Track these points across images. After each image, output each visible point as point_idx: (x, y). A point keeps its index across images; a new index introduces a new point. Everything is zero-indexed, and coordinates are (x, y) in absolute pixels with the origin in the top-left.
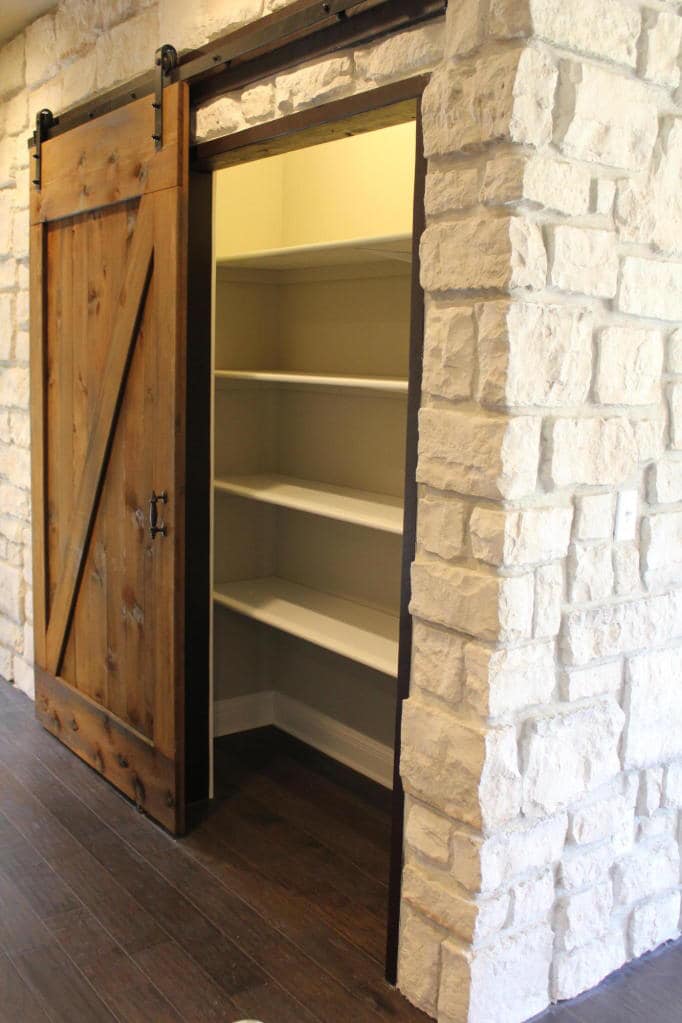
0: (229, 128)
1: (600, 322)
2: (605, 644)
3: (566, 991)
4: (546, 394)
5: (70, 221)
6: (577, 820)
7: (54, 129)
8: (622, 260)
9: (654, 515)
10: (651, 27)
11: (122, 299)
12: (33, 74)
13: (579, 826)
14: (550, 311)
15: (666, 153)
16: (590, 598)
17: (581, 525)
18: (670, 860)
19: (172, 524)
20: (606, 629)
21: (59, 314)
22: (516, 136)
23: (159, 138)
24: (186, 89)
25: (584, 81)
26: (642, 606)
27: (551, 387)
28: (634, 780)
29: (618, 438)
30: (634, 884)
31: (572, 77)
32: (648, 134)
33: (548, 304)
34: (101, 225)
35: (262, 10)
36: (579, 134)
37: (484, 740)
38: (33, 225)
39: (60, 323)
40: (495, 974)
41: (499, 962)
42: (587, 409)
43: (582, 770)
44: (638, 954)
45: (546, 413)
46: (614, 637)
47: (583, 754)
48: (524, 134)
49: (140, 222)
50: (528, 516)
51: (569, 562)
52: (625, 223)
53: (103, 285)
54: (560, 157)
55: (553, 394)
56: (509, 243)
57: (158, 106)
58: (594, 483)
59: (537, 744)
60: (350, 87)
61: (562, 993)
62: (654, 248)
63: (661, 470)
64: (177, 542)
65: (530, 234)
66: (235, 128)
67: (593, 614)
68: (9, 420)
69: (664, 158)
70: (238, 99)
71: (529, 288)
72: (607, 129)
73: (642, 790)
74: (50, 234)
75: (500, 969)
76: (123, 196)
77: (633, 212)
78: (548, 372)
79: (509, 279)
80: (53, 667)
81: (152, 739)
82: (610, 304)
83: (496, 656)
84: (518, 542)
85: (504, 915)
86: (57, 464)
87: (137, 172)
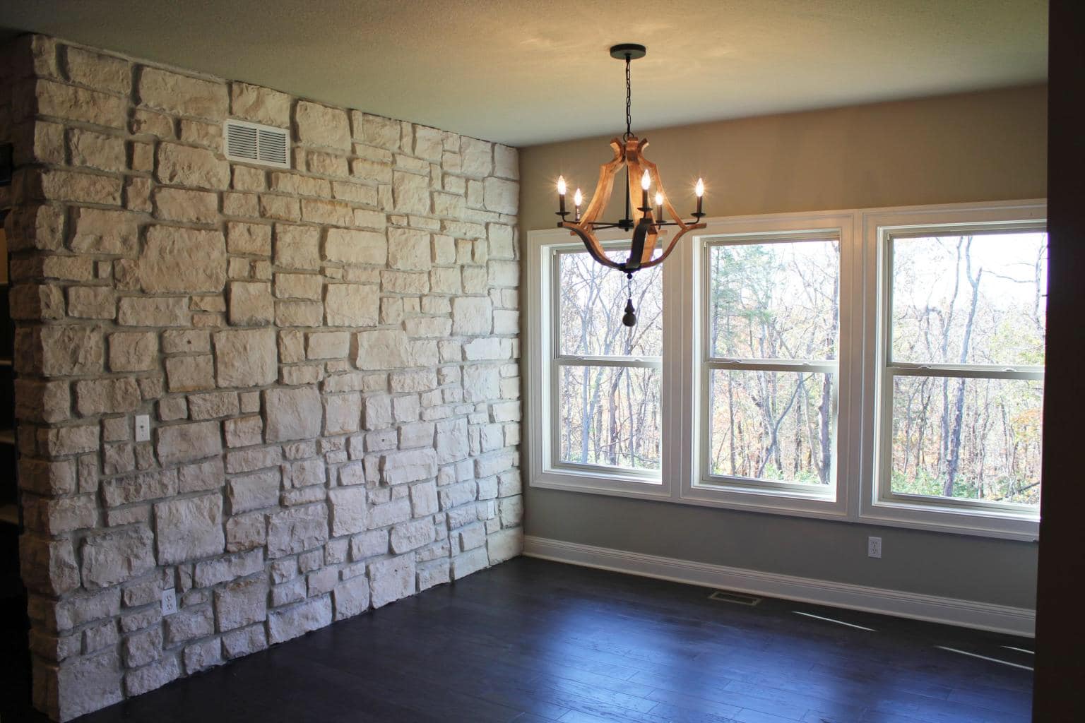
1: (110, 331)
2: (131, 496)
3: (133, 690)
4: (71, 369)
6: (126, 592)
8: (119, 300)
9: (161, 427)
10: (129, 185)
13: (129, 596)
14: (71, 329)
15: (147, 243)
16: (117, 472)
17: (106, 433)
18: (206, 618)
20: (132, 489)
22: (40, 246)
25: (82, 216)
26: (156, 476)
27: (74, 366)
28: (170, 572)
29: (126, 388)
30: (178, 630)
31: (75, 216)
32: (131, 237)
33: (68, 325)
36: (82, 242)
37: (48, 547)
40: (77, 679)
41: (78, 672)
42: (106, 375)
43: (126, 565)
44: (190, 672)
45: (72, 379)
46: (138, 491)
47: (125, 555)
48: (45, 245)
50: (63, 431)
51: (101, 453)
52: (119, 281)
54: (71, 254)
55: (76, 369)
56: (40, 299)
58: (112, 412)
59: (89, 550)
61: (131, 692)
62: (142, 291)
63: (162, 404)
65: (51, 291)
67: (120, 480)
69: (146, 247)
71: (54, 318)
72: (101, 238)
73: (177, 577)
75: (79, 676)
77: (124, 275)
78: (71, 358)
79: (40, 315)
82: (115, 322)
83: (52, 503)
84: (58, 443)
85: (79, 645)
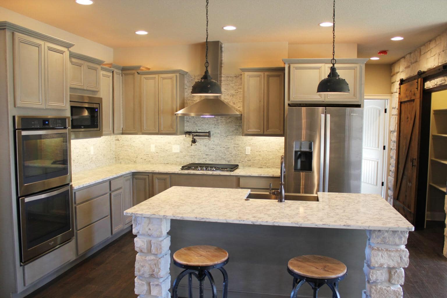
0: (429, 87)
5: (405, 102)
7: (404, 82)
11: (411, 119)
12: (401, 70)
19: (416, 165)
21: (402, 121)
23: (417, 88)
24: (422, 79)
34: (409, 104)
35: (438, 64)
38: (399, 102)
39: (402, 123)
49: (414, 104)
53: (409, 116)
57: (417, 82)
60: (445, 83)
64: (417, 168)
66: (430, 87)
68: (394, 144)
70: (430, 82)
74: (402, 104)
76: (412, 99)
80: (396, 198)
81: (410, 210)
86: (400, 153)
87: (414, 95)
